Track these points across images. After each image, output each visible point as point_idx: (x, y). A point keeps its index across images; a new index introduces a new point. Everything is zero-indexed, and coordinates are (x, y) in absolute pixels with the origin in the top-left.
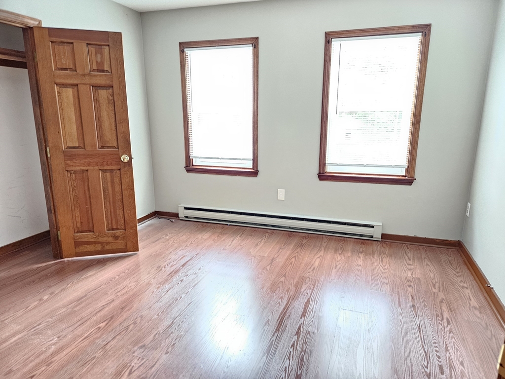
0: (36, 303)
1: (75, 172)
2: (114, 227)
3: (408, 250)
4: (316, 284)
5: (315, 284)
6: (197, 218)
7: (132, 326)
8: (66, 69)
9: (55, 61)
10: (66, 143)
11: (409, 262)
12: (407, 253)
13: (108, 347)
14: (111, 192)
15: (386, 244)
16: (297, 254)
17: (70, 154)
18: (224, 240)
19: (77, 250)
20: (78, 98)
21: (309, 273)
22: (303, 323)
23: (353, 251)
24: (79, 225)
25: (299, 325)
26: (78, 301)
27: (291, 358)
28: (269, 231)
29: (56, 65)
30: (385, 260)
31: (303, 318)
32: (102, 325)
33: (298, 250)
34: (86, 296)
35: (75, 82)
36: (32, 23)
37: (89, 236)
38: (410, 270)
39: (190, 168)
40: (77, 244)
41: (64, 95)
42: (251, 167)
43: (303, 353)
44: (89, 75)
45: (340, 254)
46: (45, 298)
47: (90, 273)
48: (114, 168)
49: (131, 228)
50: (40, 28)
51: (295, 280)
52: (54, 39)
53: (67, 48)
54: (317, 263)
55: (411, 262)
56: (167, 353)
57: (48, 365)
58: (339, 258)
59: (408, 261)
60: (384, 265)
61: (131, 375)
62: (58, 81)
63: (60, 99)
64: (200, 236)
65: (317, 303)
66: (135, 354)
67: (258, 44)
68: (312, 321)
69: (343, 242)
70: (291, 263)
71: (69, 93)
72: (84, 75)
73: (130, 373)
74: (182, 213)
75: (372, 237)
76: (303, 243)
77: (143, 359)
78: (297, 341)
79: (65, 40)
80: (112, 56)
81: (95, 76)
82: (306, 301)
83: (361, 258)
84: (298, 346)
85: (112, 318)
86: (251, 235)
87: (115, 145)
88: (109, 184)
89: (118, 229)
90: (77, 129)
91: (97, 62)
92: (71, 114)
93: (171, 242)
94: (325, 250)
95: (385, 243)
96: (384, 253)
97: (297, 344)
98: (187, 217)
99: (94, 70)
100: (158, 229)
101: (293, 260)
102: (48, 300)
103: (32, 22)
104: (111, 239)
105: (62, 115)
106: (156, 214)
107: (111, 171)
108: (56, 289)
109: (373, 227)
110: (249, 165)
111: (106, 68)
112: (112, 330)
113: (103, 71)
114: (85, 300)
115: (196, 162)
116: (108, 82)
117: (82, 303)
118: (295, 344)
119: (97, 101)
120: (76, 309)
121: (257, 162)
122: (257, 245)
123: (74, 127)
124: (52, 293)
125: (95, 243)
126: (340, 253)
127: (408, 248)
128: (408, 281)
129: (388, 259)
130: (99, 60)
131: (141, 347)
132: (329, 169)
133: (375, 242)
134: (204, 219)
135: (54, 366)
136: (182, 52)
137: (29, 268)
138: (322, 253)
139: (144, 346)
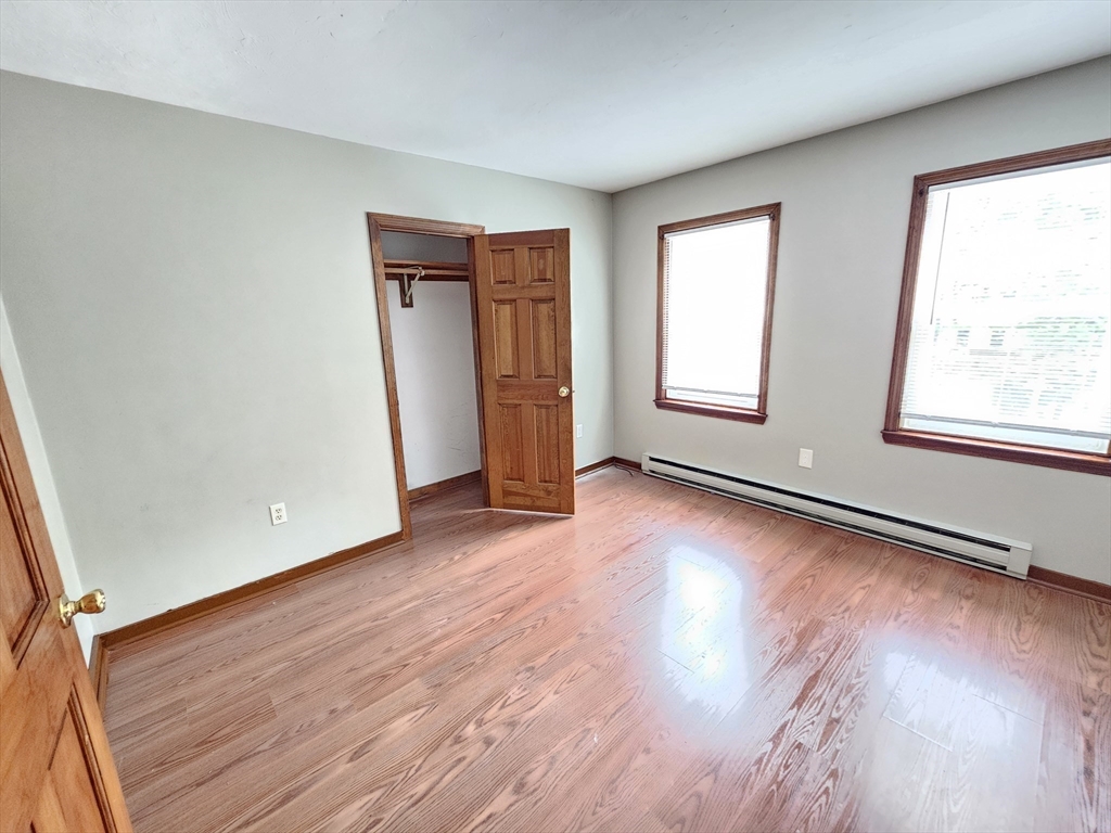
0: (445, 563)
1: (508, 406)
2: (547, 479)
3: (1101, 618)
4: (843, 644)
5: (840, 643)
6: (666, 475)
7: (530, 630)
8: (504, 282)
9: (494, 274)
10: (500, 371)
11: (1100, 649)
12: (1096, 624)
13: (493, 652)
14: (545, 432)
15: (1040, 589)
16: (819, 570)
17: (504, 384)
18: (697, 519)
19: (506, 501)
20: (515, 315)
21: (834, 615)
22: (793, 721)
23: (947, 590)
24: (509, 470)
25: (783, 722)
26: (485, 571)
27: (747, 790)
28: (778, 516)
29: (495, 279)
30: (1028, 629)
31: (795, 709)
32: (499, 616)
33: (825, 563)
34: (495, 567)
35: (514, 297)
36: (474, 232)
37: (517, 486)
38: (1097, 670)
39: (661, 402)
40: (507, 493)
41: (501, 313)
42: (756, 407)
43: (774, 787)
44: (529, 286)
45: (914, 590)
46: (457, 558)
47: (512, 534)
48: (550, 403)
49: (567, 483)
50: (482, 236)
51: (802, 625)
52: (494, 248)
53: (507, 256)
54: (856, 599)
55: (1102, 651)
56: (556, 693)
57: (425, 656)
58: (910, 598)
59: (1095, 646)
60: (1023, 640)
61: (503, 710)
62: (496, 297)
63: (497, 319)
64: (662, 505)
65: (832, 687)
66: (518, 678)
67: (779, 214)
68: (813, 723)
69: (929, 565)
70: (803, 588)
71: (506, 310)
72: (523, 287)
73: (502, 707)
74: (647, 465)
75: (1004, 568)
76: (839, 550)
77: (525, 689)
78: (771, 756)
79: (506, 247)
80: (557, 260)
81: (536, 287)
82: (813, 673)
83: (964, 611)
84: (768, 768)
85: (512, 609)
86: (744, 518)
87: (553, 374)
88: (544, 423)
89: (551, 482)
90: (513, 353)
91: (539, 270)
92: (506, 335)
93: (620, 506)
94: (881, 575)
95: (1036, 588)
96: (1030, 610)
97: (769, 761)
98: (653, 472)
99: (535, 281)
100: (612, 483)
101: (809, 581)
102: (459, 561)
103: (475, 230)
104: (542, 494)
105: (498, 337)
106: (613, 461)
107: (547, 407)
108: (470, 549)
109: (1008, 550)
110: (753, 404)
111: (549, 276)
112: (506, 628)
113: (545, 280)
114: (494, 572)
115: (670, 394)
116: (549, 294)
117: (488, 575)
118: (765, 761)
119: (536, 318)
120: (479, 583)
121: (766, 400)
122: (749, 538)
123: (510, 351)
124: (465, 553)
125: (525, 495)
126: (915, 587)
127: (1101, 613)
128: (1085, 700)
129: (1036, 629)
130: (541, 267)
131: (528, 669)
132: (906, 424)
133: (1009, 580)
134: (677, 478)
135: (430, 659)
136: (661, 238)
137: (455, 513)
138: (872, 580)
139: (533, 668)
